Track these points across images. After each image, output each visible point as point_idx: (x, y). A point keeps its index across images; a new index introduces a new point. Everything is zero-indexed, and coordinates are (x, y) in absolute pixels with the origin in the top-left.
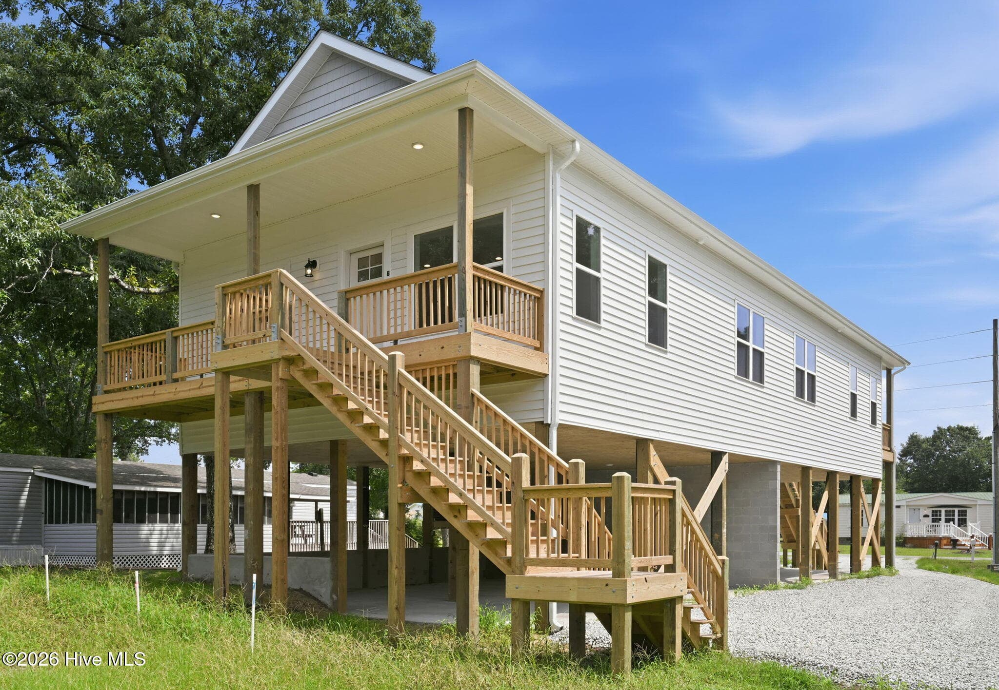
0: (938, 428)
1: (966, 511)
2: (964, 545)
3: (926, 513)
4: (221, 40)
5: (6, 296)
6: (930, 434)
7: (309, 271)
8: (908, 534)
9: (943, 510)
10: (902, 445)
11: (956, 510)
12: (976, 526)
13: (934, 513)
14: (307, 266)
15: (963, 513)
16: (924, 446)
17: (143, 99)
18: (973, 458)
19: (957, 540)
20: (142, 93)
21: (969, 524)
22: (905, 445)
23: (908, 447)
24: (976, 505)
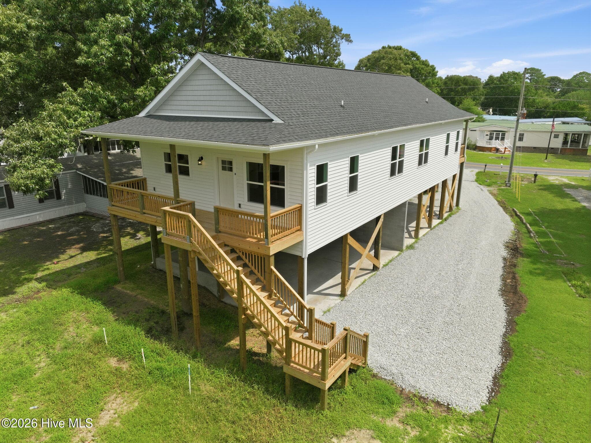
0: (503, 72)
1: (505, 134)
2: (501, 151)
3: (487, 133)
4: (146, 5)
5: (62, 167)
6: (499, 75)
7: (200, 163)
8: (478, 145)
9: (495, 133)
10: (485, 80)
11: (501, 133)
12: (508, 141)
13: (491, 134)
14: (199, 160)
15: (503, 135)
16: (495, 82)
17: (111, 53)
18: (517, 88)
19: (499, 149)
20: (111, 49)
21: (506, 140)
22: (487, 80)
23: (488, 81)
24: (510, 131)
